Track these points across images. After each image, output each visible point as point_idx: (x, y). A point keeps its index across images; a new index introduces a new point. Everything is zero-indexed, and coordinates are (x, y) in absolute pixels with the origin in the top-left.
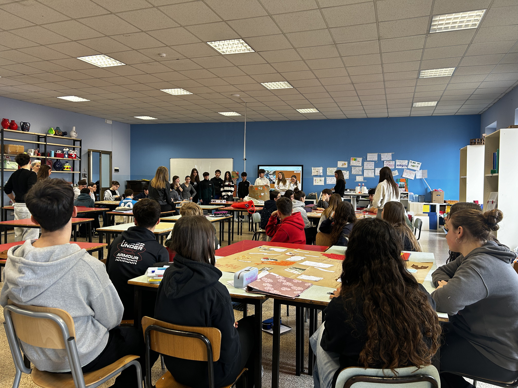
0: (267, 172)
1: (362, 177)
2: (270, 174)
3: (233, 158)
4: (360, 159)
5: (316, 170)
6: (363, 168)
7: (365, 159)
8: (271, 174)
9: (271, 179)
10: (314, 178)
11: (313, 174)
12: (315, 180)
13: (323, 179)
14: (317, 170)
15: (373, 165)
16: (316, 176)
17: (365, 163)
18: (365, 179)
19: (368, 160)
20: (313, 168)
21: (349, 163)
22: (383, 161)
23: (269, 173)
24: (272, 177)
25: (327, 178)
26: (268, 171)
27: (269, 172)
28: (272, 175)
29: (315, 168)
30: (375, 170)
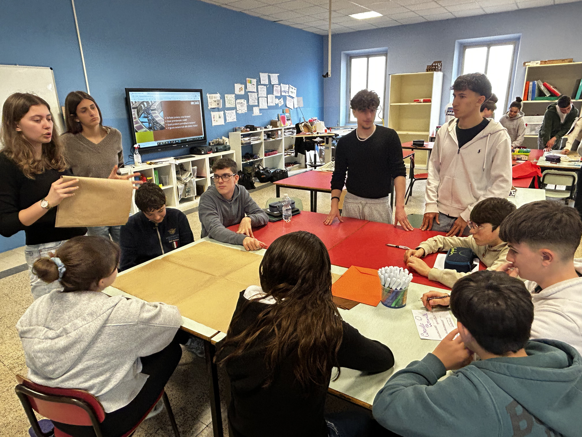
0: (146, 106)
1: (258, 107)
2: (152, 110)
3: (51, 69)
4: (254, 81)
5: (213, 99)
6: (258, 95)
7: (259, 83)
8: (154, 110)
9: (157, 119)
10: (213, 114)
11: (210, 107)
12: (214, 118)
13: (222, 113)
14: (215, 100)
15: (265, 90)
16: (213, 109)
17: (259, 86)
18: (260, 110)
19: (261, 83)
20: (208, 95)
21: (246, 87)
22: (273, 85)
23: (151, 106)
24: (158, 117)
25: (226, 111)
26: (147, 102)
27: (151, 103)
28: (156, 112)
29: (211, 95)
30: (267, 97)
